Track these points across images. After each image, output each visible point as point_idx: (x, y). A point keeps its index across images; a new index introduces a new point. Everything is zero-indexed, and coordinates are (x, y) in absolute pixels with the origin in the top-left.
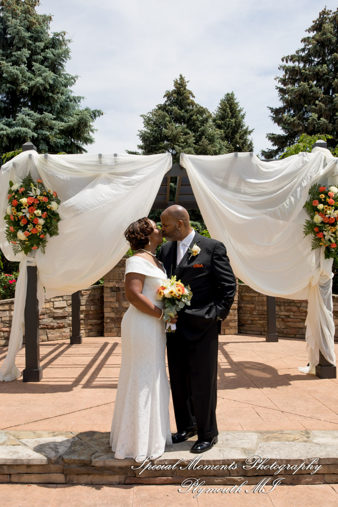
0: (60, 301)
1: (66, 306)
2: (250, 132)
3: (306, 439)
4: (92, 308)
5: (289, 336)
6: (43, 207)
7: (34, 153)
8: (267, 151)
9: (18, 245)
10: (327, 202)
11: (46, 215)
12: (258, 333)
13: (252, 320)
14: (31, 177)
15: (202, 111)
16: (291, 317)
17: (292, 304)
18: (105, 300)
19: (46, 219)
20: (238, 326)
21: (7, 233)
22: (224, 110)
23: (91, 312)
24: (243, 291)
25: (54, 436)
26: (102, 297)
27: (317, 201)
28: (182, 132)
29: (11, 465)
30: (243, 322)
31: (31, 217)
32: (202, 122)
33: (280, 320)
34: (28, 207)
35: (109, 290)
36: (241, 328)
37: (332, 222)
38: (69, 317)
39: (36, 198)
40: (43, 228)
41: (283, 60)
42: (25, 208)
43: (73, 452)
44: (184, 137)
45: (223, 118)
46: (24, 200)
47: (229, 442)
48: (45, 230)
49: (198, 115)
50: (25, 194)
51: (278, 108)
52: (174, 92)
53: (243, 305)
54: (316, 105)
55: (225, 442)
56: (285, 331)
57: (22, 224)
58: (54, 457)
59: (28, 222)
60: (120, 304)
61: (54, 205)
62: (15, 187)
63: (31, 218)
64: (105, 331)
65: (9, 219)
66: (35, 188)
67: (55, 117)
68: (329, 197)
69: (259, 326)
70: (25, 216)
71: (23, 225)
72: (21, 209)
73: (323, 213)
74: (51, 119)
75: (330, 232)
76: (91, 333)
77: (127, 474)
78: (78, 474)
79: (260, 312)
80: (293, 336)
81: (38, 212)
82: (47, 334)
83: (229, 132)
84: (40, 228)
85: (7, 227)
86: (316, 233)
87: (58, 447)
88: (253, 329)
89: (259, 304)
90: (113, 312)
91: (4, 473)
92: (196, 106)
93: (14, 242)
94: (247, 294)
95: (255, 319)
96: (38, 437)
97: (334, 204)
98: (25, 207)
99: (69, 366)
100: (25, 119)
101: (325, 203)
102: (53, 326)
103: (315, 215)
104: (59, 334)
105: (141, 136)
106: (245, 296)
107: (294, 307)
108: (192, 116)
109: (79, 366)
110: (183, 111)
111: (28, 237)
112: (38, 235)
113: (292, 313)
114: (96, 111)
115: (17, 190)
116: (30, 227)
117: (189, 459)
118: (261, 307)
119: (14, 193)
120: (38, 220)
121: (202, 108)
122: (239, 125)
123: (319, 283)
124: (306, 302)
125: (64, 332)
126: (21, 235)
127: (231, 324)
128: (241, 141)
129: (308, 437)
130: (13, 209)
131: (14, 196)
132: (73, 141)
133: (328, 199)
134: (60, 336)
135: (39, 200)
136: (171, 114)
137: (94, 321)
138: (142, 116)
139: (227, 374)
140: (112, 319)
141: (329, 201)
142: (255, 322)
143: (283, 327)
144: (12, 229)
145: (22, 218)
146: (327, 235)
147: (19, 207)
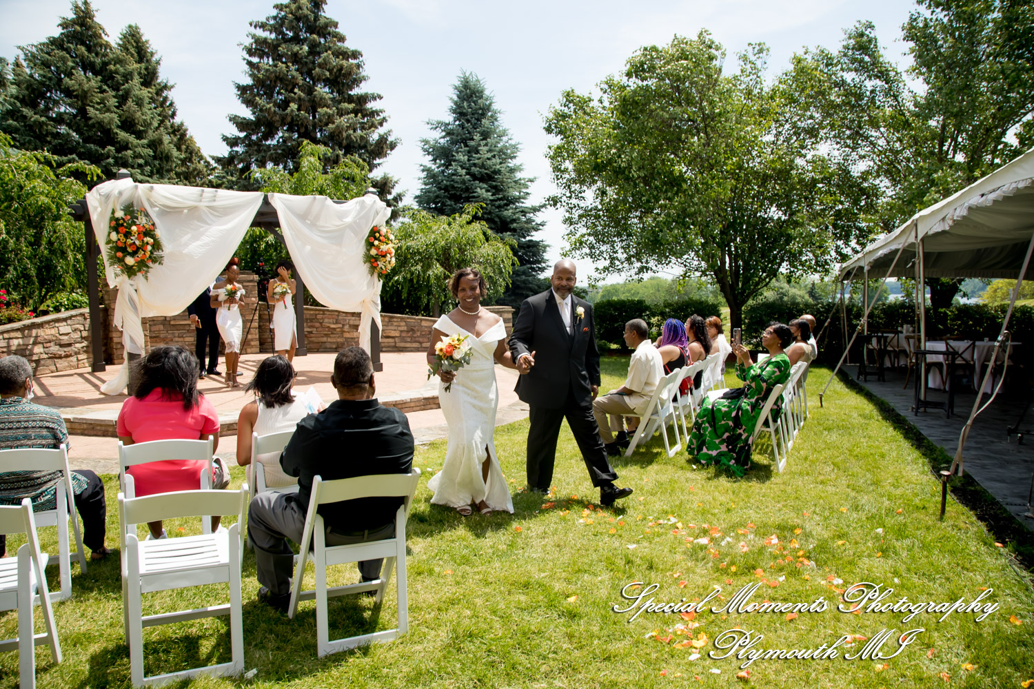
0: (64, 325)
1: (71, 331)
2: (172, 87)
6: (150, 234)
7: (132, 182)
8: (229, 136)
10: (380, 240)
11: (152, 242)
27: (373, 238)
37: (383, 254)
38: (74, 344)
39: (143, 226)
40: (150, 255)
41: (251, 25)
42: (134, 237)
46: (133, 228)
50: (132, 222)
51: (245, 85)
52: (74, 22)
54: (295, 94)
57: (130, 250)
62: (119, 214)
63: (139, 246)
65: (112, 245)
66: (141, 217)
68: (380, 235)
70: (134, 243)
71: (131, 252)
73: (377, 247)
75: (381, 261)
81: (147, 239)
82: (55, 365)
84: (147, 255)
85: (109, 253)
86: (372, 263)
93: (120, 267)
97: (384, 241)
101: (378, 240)
102: (61, 355)
103: (371, 249)
104: (66, 364)
111: (137, 263)
112: (146, 260)
115: (122, 218)
116: (138, 253)
119: (119, 221)
120: (146, 247)
123: (370, 298)
125: (72, 362)
126: (130, 261)
130: (120, 237)
131: (122, 224)
134: (68, 366)
135: (146, 228)
144: (120, 254)
145: (131, 245)
146: (380, 264)
147: (128, 235)
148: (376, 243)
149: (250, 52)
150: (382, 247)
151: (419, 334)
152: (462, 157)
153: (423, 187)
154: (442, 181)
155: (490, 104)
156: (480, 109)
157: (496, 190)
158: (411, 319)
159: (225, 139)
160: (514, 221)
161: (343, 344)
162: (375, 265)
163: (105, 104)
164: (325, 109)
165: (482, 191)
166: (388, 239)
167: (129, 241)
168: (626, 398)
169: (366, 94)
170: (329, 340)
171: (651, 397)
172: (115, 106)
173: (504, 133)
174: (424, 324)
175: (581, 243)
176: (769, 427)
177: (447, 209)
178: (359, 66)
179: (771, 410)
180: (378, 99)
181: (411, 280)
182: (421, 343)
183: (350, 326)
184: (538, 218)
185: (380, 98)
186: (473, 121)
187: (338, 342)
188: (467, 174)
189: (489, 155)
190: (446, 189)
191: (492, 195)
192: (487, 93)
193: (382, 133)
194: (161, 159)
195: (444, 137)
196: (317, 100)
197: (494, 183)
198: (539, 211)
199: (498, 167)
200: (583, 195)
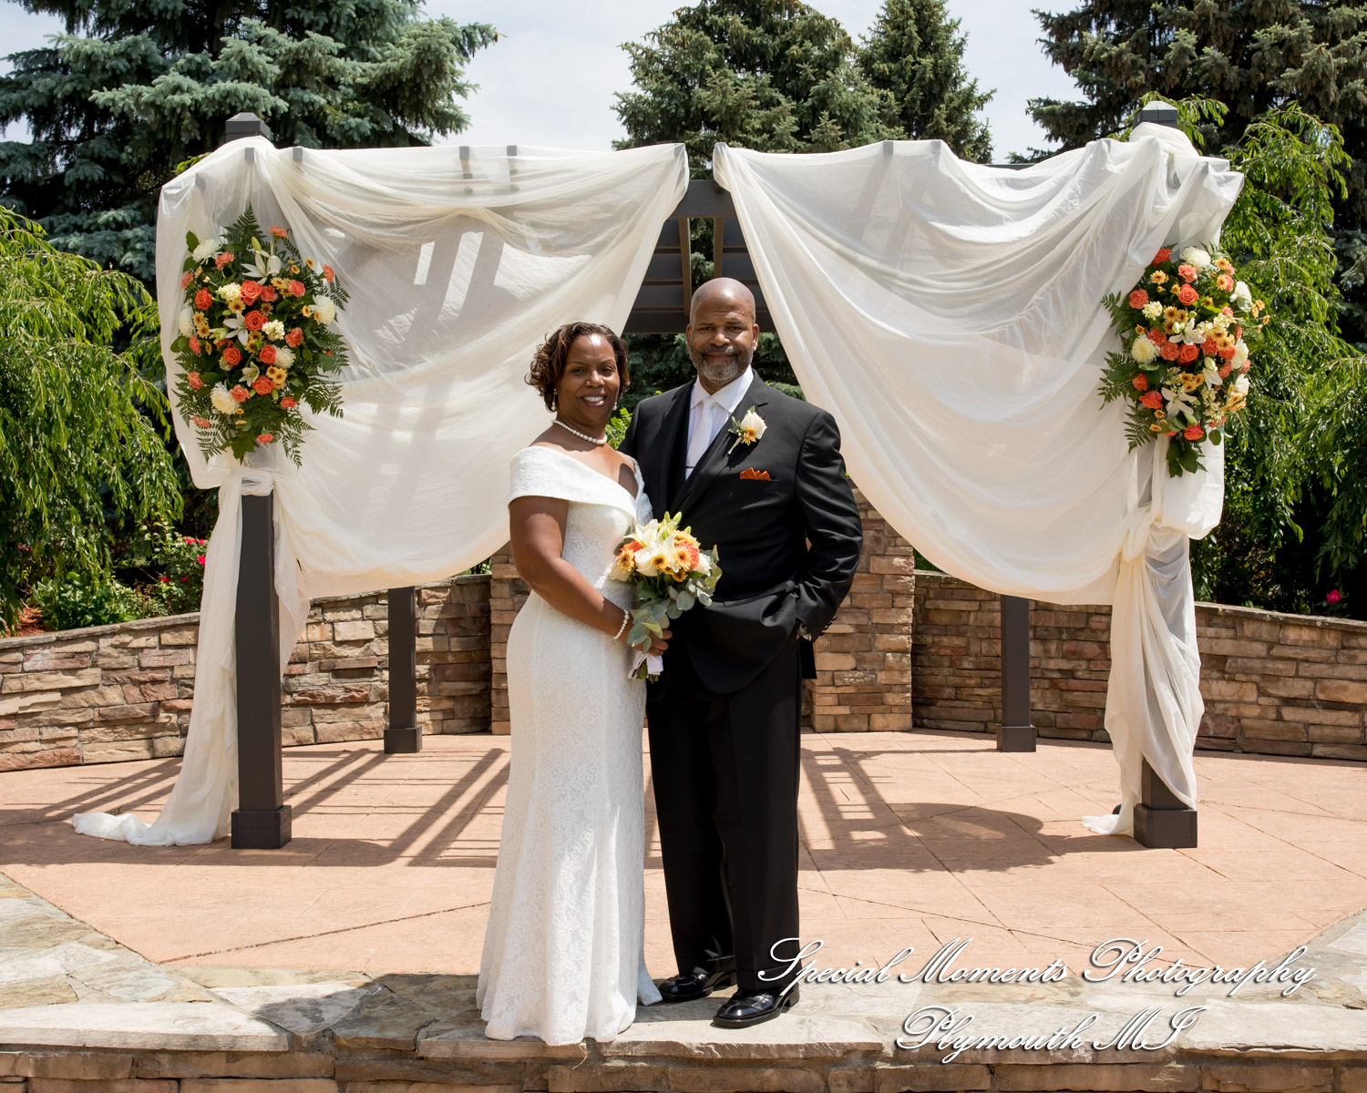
0: (354, 620)
1: (373, 636)
2: (982, 100)
3: (1066, 997)
4: (455, 644)
5: (1073, 735)
6: (289, 311)
7: (262, 145)
9: (214, 430)
10: (1176, 297)
11: (298, 336)
12: (974, 726)
13: (957, 687)
14: (253, 218)
15: (819, 30)
16: (1079, 674)
17: (1082, 636)
18: (494, 621)
19: (298, 350)
20: (914, 704)
21: (182, 393)
22: (898, 27)
23: (450, 658)
24: (932, 594)
25: (314, 981)
26: (486, 611)
27: (1144, 292)
28: (754, 98)
29: (182, 1052)
30: (928, 694)
31: (253, 341)
32: (820, 66)
33: (1046, 684)
34: (244, 313)
35: (507, 589)
36: (924, 712)
37: (1188, 359)
38: (381, 670)
39: (268, 283)
40: (289, 378)
42: (233, 316)
43: (367, 1020)
44: (762, 113)
45: (894, 52)
46: (231, 291)
47: (832, 1003)
48: (296, 383)
49: (808, 44)
50: (233, 272)
51: (1066, 14)
53: (929, 640)
55: (822, 1002)
56: (1059, 720)
57: (225, 364)
58: (309, 1031)
59: (245, 358)
61: (324, 308)
62: (205, 251)
63: (252, 346)
64: (494, 718)
65: (187, 349)
66: (266, 254)
67: (342, 46)
68: (1182, 281)
69: (979, 704)
70: (235, 339)
71: (227, 368)
72: (223, 318)
73: (1158, 330)
74: (331, 53)
75: (1183, 390)
76: (452, 724)
77: (522, 1084)
78: (377, 1082)
79: (983, 659)
80: (1084, 735)
81: (275, 327)
82: (313, 723)
83: (914, 101)
84: (279, 377)
85: (181, 376)
86: (1138, 395)
87: (322, 1008)
88: (960, 713)
89: (981, 635)
91: (162, 1075)
92: (803, 13)
93: (202, 421)
94: (942, 604)
95: (968, 682)
96: (264, 984)
97: (1195, 304)
98: (234, 311)
99: (376, 810)
100: (248, 55)
101: (1166, 299)
102: (333, 697)
103: (1135, 336)
104: (350, 724)
105: (623, 112)
106: (937, 610)
107: (1088, 644)
108: (788, 44)
109: (404, 810)
110: (760, 29)
111: (243, 405)
112: (276, 397)
113: (1084, 664)
114: (474, 28)
115: (211, 260)
116: (249, 372)
117: (705, 1042)
118: (985, 645)
119: (200, 270)
120: (274, 351)
121: (822, 18)
122: (948, 75)
123: (1146, 550)
124: (1106, 612)
125: (368, 717)
126: (224, 400)
127: (891, 698)
128: (954, 129)
129: (1072, 994)
130: (198, 320)
131: (200, 279)
132: (399, 122)
133: (1176, 286)
134: (353, 731)
135: (278, 291)
136: (722, 40)
137: (462, 685)
138: (626, 47)
139: (857, 835)
141: (1179, 293)
142: (968, 691)
143: (1054, 707)
144: (201, 378)
145: (227, 346)
146: (1175, 400)
147: (217, 312)
148: (1153, 309)
150: (1177, 327)
163: (771, 132)
164: (1276, 28)
172: (793, 134)
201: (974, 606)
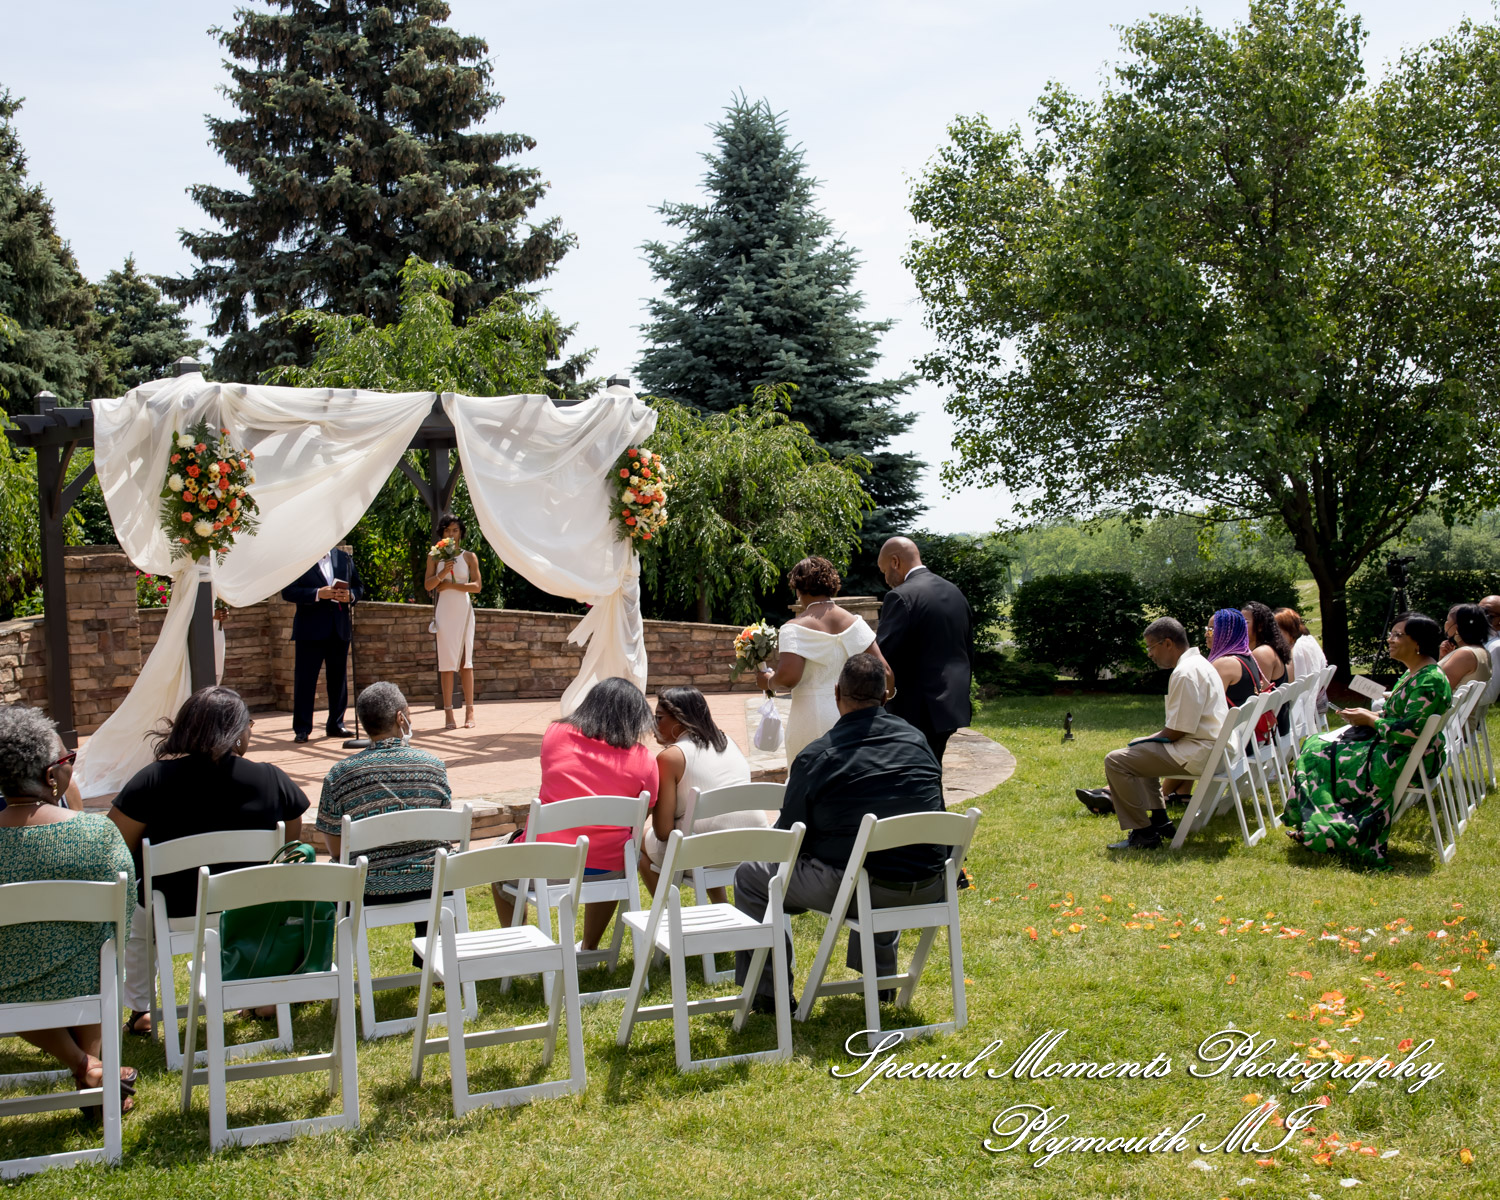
4: (38, 672)
10: (641, 473)
18: (73, 651)
27: (628, 471)
31: (224, 496)
35: (80, 628)
37: (646, 503)
39: (227, 463)
42: (214, 482)
46: (213, 468)
57: (204, 508)
59: (220, 505)
60: (108, 657)
62: (185, 442)
63: (223, 499)
68: (643, 466)
70: (213, 495)
71: (206, 511)
73: (636, 489)
75: (643, 516)
81: (235, 488)
84: (237, 515)
86: (624, 519)
90: (92, 676)
94: (367, 621)
97: (650, 477)
98: (214, 479)
101: (637, 474)
103: (624, 491)
106: (364, 625)
111: (216, 532)
115: (193, 449)
116: (223, 514)
123: (620, 591)
126: (204, 528)
130: (189, 484)
133: (643, 469)
135: (231, 468)
140: (92, 693)
144: (187, 516)
145: (208, 498)
146: (640, 521)
147: (203, 479)
148: (635, 480)
149: (238, 47)
150: (645, 488)
151: (686, 657)
152: (742, 285)
153: (650, 344)
154: (702, 335)
155: (796, 169)
156: (774, 178)
157: (816, 352)
158: (670, 627)
159: (190, 240)
160: (853, 415)
161: (530, 682)
162: (630, 522)
164: (416, 175)
165: (789, 356)
166: (655, 471)
167: (205, 492)
168: (1170, 749)
169: (499, 136)
170: (501, 674)
171: (1213, 741)
173: (823, 228)
174: (697, 636)
175: (986, 452)
176: (1421, 787)
177: (712, 393)
178: (481, 73)
179: (1424, 757)
180: (525, 149)
181: (663, 549)
182: (692, 676)
183: (545, 644)
184: (902, 405)
185: (531, 145)
186: (761, 205)
187: (519, 680)
188: (755, 320)
189: (800, 279)
190: (709, 351)
191: (809, 364)
192: (789, 144)
193: (539, 225)
194: (23, 283)
195: (696, 239)
196: (398, 155)
197: (811, 338)
198: (900, 390)
199: (819, 303)
200: (996, 353)
201: (392, 621)
